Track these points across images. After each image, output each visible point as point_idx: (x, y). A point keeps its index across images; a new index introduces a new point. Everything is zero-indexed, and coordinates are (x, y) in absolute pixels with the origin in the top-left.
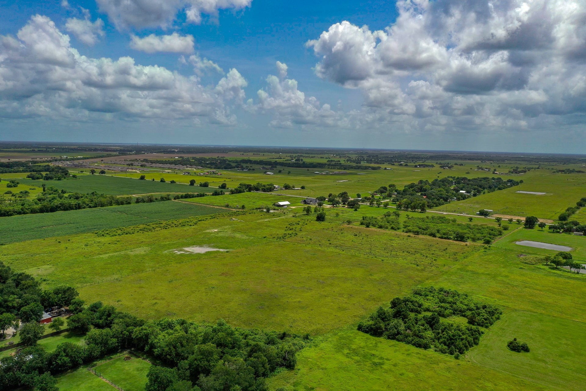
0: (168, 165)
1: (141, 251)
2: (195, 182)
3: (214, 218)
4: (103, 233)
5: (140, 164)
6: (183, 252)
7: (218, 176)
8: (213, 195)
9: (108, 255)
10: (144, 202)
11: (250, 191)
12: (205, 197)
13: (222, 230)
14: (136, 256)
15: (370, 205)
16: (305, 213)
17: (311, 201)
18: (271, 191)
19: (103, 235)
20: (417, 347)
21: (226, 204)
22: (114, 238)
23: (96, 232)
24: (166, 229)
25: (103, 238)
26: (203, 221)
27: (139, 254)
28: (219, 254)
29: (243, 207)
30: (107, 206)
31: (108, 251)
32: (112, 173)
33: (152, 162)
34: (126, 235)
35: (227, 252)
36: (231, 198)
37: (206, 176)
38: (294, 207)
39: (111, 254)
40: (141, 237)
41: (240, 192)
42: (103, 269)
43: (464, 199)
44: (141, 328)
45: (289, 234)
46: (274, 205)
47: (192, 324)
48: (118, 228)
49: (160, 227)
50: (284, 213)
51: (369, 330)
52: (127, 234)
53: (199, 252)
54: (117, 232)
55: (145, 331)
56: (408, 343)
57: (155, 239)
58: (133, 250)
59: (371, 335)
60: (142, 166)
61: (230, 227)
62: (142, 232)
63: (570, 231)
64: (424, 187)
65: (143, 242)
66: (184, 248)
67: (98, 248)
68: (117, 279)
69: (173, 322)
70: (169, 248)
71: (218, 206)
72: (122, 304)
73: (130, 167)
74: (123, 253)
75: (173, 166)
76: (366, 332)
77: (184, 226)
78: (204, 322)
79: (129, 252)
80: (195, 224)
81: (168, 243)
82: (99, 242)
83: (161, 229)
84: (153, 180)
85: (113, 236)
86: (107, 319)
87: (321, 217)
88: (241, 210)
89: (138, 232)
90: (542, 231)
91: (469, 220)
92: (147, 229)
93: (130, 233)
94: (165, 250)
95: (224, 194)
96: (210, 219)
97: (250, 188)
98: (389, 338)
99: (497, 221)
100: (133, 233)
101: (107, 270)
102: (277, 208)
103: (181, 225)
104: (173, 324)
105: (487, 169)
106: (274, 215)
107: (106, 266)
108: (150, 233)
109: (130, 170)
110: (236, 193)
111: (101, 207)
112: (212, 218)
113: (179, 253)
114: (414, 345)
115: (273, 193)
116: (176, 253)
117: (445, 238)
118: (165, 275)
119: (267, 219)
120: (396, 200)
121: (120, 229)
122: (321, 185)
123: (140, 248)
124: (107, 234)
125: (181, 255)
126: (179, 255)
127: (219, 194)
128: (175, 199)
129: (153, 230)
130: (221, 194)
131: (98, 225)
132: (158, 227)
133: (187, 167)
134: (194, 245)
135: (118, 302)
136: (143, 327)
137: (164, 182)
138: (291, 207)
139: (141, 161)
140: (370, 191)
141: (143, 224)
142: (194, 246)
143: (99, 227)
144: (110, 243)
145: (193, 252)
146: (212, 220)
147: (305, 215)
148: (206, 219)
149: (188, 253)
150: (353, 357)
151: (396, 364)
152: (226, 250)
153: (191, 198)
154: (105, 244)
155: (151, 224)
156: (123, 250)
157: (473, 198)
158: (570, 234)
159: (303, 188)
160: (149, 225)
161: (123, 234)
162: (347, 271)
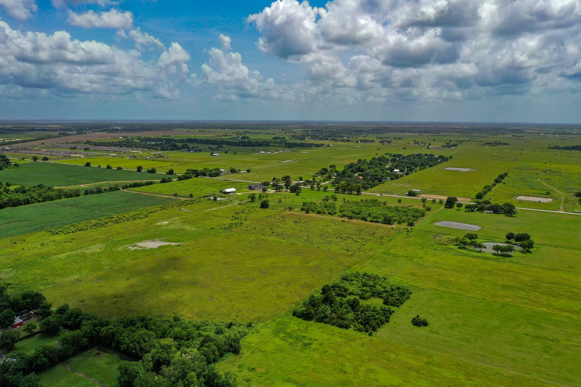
0: (113, 148)
1: (96, 248)
2: (142, 168)
3: (164, 209)
4: (57, 231)
5: (84, 148)
6: (137, 248)
7: (165, 160)
8: (161, 182)
9: (65, 255)
10: (93, 193)
11: (197, 176)
12: (153, 185)
13: (172, 222)
14: (92, 254)
15: (311, 188)
16: (250, 200)
17: (256, 187)
18: (217, 176)
19: (57, 233)
20: (340, 327)
21: (175, 193)
22: (68, 236)
23: (50, 230)
24: (118, 223)
25: (58, 236)
26: (153, 213)
27: (94, 252)
28: (171, 248)
29: (191, 196)
30: (56, 199)
31: (64, 251)
32: (55, 159)
33: (96, 144)
34: (79, 232)
35: (178, 246)
36: (179, 185)
37: (152, 160)
38: (239, 194)
39: (68, 254)
40: (94, 233)
41: (188, 178)
42: (63, 269)
43: (397, 179)
44: (107, 327)
45: (235, 224)
46: (221, 192)
47: (151, 319)
48: (70, 225)
49: (112, 222)
50: (231, 201)
51: (302, 315)
52: (80, 230)
53: (152, 247)
54: (70, 229)
55: (111, 331)
56: (333, 324)
57: (109, 235)
58: (88, 248)
59: (304, 319)
60: (85, 149)
61: (179, 218)
62: (95, 228)
63: (483, 210)
64: (362, 167)
65: (97, 239)
66: (137, 244)
67: (54, 247)
68: (77, 280)
69: (135, 319)
70: (123, 245)
71: (167, 195)
72: (85, 304)
73: (74, 151)
74: (79, 251)
75: (117, 148)
76: (300, 317)
77: (135, 219)
78: (161, 317)
79: (85, 251)
80: (146, 217)
81: (121, 238)
82: (55, 241)
83: (113, 224)
84: (99, 166)
85: (67, 234)
86: (75, 320)
87: (265, 205)
88: (189, 199)
89: (91, 228)
90: (459, 210)
91: (398, 202)
92: (99, 224)
93: (83, 230)
94: (119, 247)
95: (172, 181)
96: (160, 210)
97: (197, 174)
98: (318, 321)
99: (422, 201)
100: (86, 230)
101: (67, 270)
102: (223, 195)
103: (132, 218)
104: (135, 320)
105: (422, 143)
106: (220, 204)
107: (65, 266)
108: (103, 229)
109: (74, 155)
110: (184, 179)
111: (50, 200)
112: (162, 209)
113: (133, 249)
114: (337, 326)
115: (220, 178)
116: (130, 249)
117: (375, 222)
118: (122, 273)
119: (214, 208)
120: (335, 183)
121: (73, 226)
122: (266, 166)
123: (95, 246)
124: (61, 231)
125: (135, 251)
126: (134, 250)
127: (167, 182)
128: (123, 188)
129: (106, 225)
130: (169, 181)
131: (50, 222)
132: (110, 222)
133: (132, 150)
134: (146, 239)
135: (81, 302)
136: (109, 327)
137: (111, 168)
138: (237, 194)
139: (84, 143)
140: (311, 172)
141: (95, 219)
142: (147, 241)
143: (51, 224)
144: (65, 242)
145: (145, 248)
146: (162, 211)
147: (250, 202)
148: (156, 210)
149: (141, 248)
150: (288, 340)
151: (322, 343)
152: (177, 244)
153: (139, 186)
154: (60, 242)
155: (102, 218)
156: (79, 248)
157: (406, 177)
158: (482, 212)
159: (248, 171)
160: (101, 220)
161: (76, 231)
162: (286, 260)
